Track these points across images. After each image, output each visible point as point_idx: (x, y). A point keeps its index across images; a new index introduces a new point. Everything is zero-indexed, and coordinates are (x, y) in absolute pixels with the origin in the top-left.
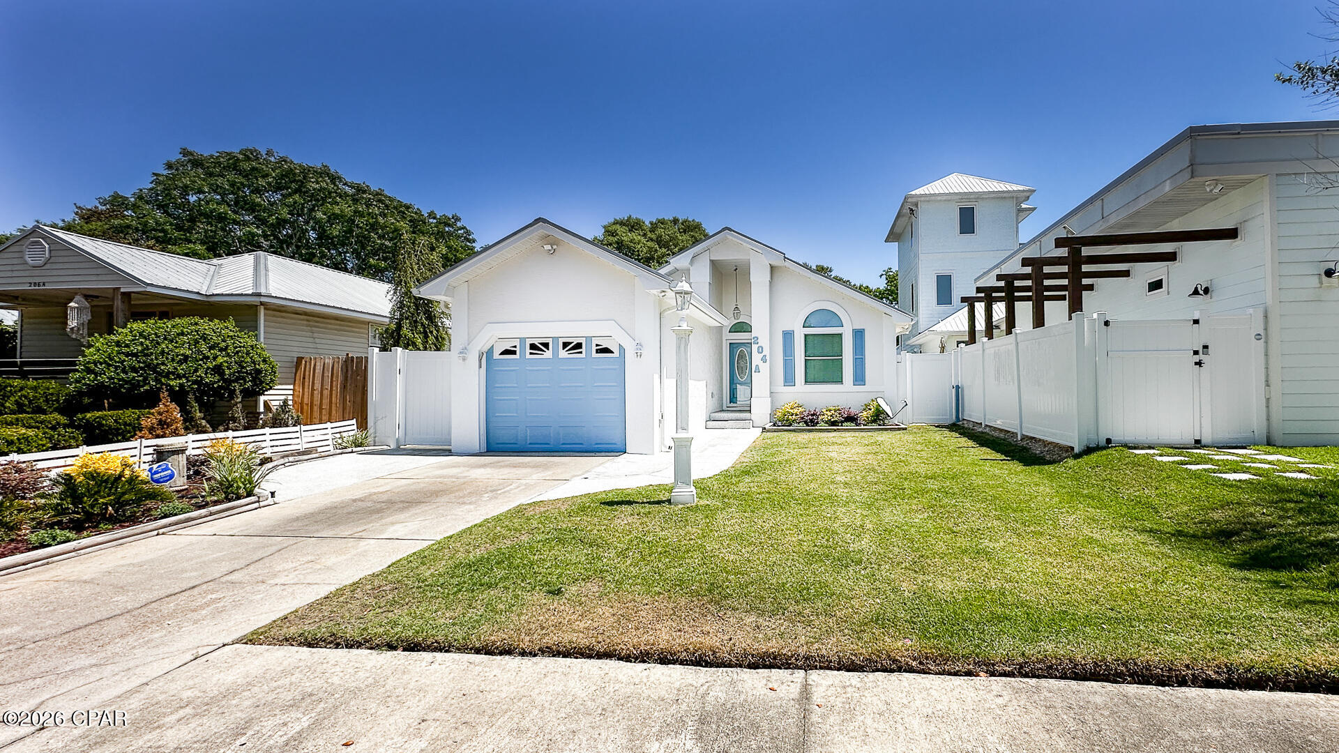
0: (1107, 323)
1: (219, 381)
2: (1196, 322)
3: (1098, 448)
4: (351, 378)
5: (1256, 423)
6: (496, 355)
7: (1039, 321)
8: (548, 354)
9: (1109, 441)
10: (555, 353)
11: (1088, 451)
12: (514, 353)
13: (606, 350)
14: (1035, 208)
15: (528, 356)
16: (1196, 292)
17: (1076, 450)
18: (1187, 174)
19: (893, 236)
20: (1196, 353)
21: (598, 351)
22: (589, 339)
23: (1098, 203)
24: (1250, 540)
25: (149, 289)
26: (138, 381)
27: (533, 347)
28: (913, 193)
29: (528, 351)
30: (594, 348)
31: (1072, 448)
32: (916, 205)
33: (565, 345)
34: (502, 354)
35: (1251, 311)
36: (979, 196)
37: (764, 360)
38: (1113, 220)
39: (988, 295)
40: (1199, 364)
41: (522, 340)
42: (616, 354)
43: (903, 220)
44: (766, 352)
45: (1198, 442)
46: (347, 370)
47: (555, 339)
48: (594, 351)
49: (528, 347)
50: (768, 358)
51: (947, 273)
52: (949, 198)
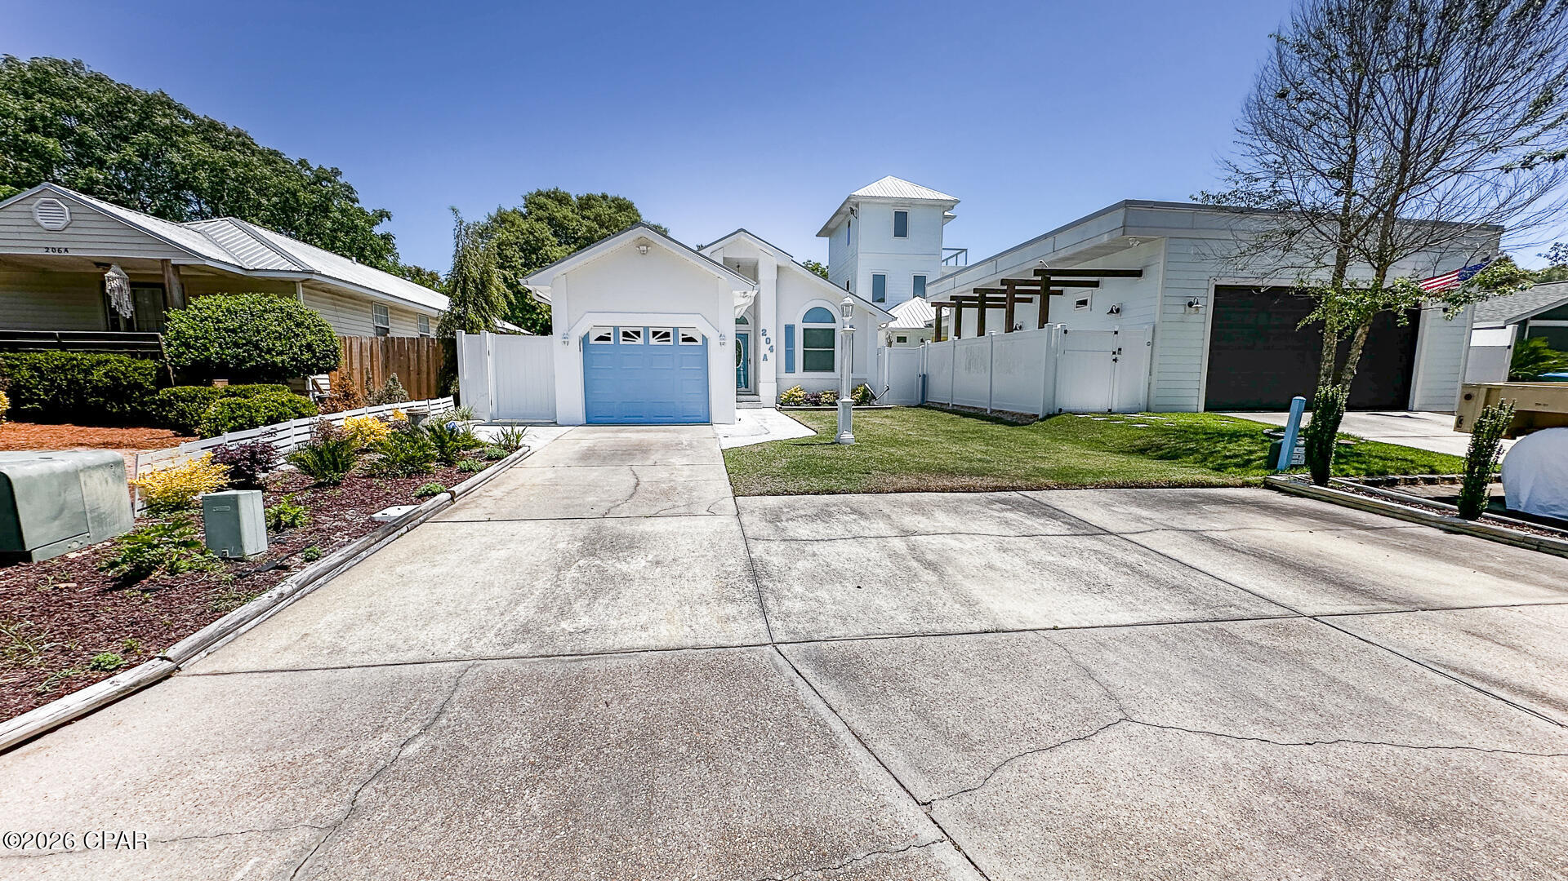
0: (1066, 332)
1: (312, 358)
2: (1116, 333)
3: (1054, 415)
4: (394, 359)
5: (1142, 399)
6: (592, 341)
7: (1010, 327)
8: (640, 341)
9: (1060, 410)
10: (647, 339)
11: (1049, 416)
12: (609, 339)
13: (691, 339)
14: (955, 217)
15: (622, 342)
16: (1112, 312)
17: (1040, 417)
18: (1121, 231)
19: (826, 232)
20: (1114, 353)
21: (684, 340)
22: (676, 329)
23: (1051, 239)
24: (1156, 451)
25: (208, 263)
26: (244, 357)
27: (626, 334)
28: (855, 193)
29: (621, 338)
30: (681, 337)
31: (1037, 416)
32: (857, 205)
33: (655, 334)
34: (597, 340)
35: (1146, 326)
36: (912, 202)
37: (771, 349)
38: (1062, 254)
39: (959, 303)
40: (1115, 360)
41: (616, 329)
42: (700, 343)
43: (840, 217)
44: (773, 343)
45: (1110, 410)
46: (388, 351)
47: (646, 329)
48: (680, 340)
49: (621, 334)
50: (774, 348)
51: (881, 273)
52: (887, 201)
